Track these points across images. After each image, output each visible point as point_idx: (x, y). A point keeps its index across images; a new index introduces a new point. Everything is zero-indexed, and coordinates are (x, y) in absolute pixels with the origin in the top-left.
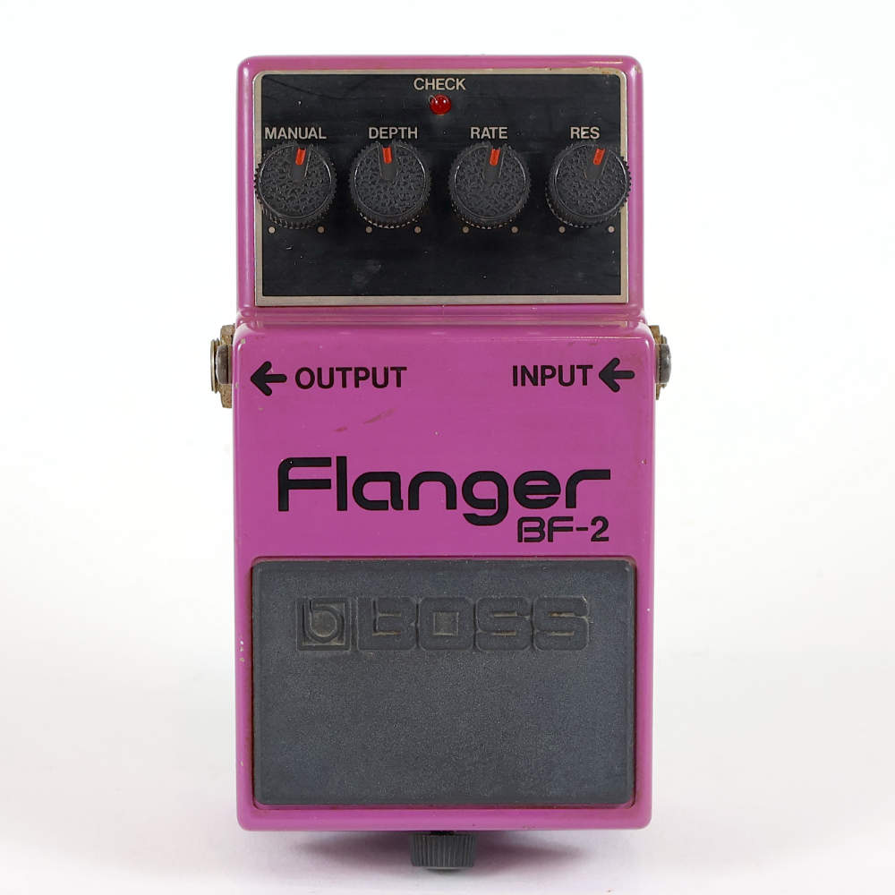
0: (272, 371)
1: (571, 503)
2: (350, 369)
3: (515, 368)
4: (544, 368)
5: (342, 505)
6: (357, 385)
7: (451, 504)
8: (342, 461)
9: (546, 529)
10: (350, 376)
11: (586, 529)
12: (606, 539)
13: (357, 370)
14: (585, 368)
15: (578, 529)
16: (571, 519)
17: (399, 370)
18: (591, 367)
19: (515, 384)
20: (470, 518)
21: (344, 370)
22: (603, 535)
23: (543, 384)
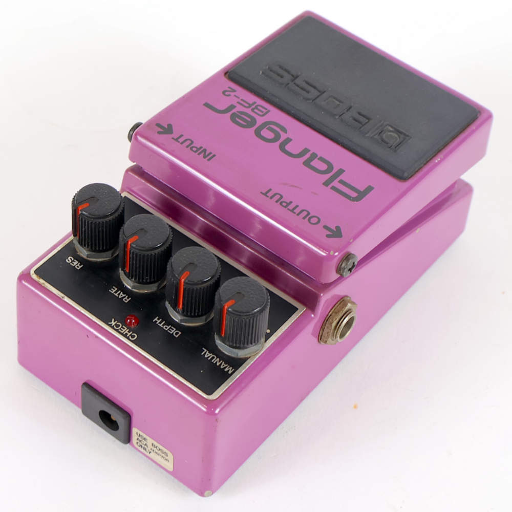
0: (328, 233)
1: (232, 107)
2: (288, 209)
3: (209, 160)
4: (195, 152)
5: (341, 171)
6: (291, 202)
7: (288, 140)
8: (326, 184)
9: (253, 107)
10: (291, 207)
11: (235, 96)
12: (229, 87)
13: (285, 207)
14: (177, 140)
15: (239, 98)
16: (238, 102)
17: (265, 194)
18: (173, 138)
19: (214, 156)
20: (285, 131)
21: (292, 211)
22: (229, 89)
23: (201, 148)
